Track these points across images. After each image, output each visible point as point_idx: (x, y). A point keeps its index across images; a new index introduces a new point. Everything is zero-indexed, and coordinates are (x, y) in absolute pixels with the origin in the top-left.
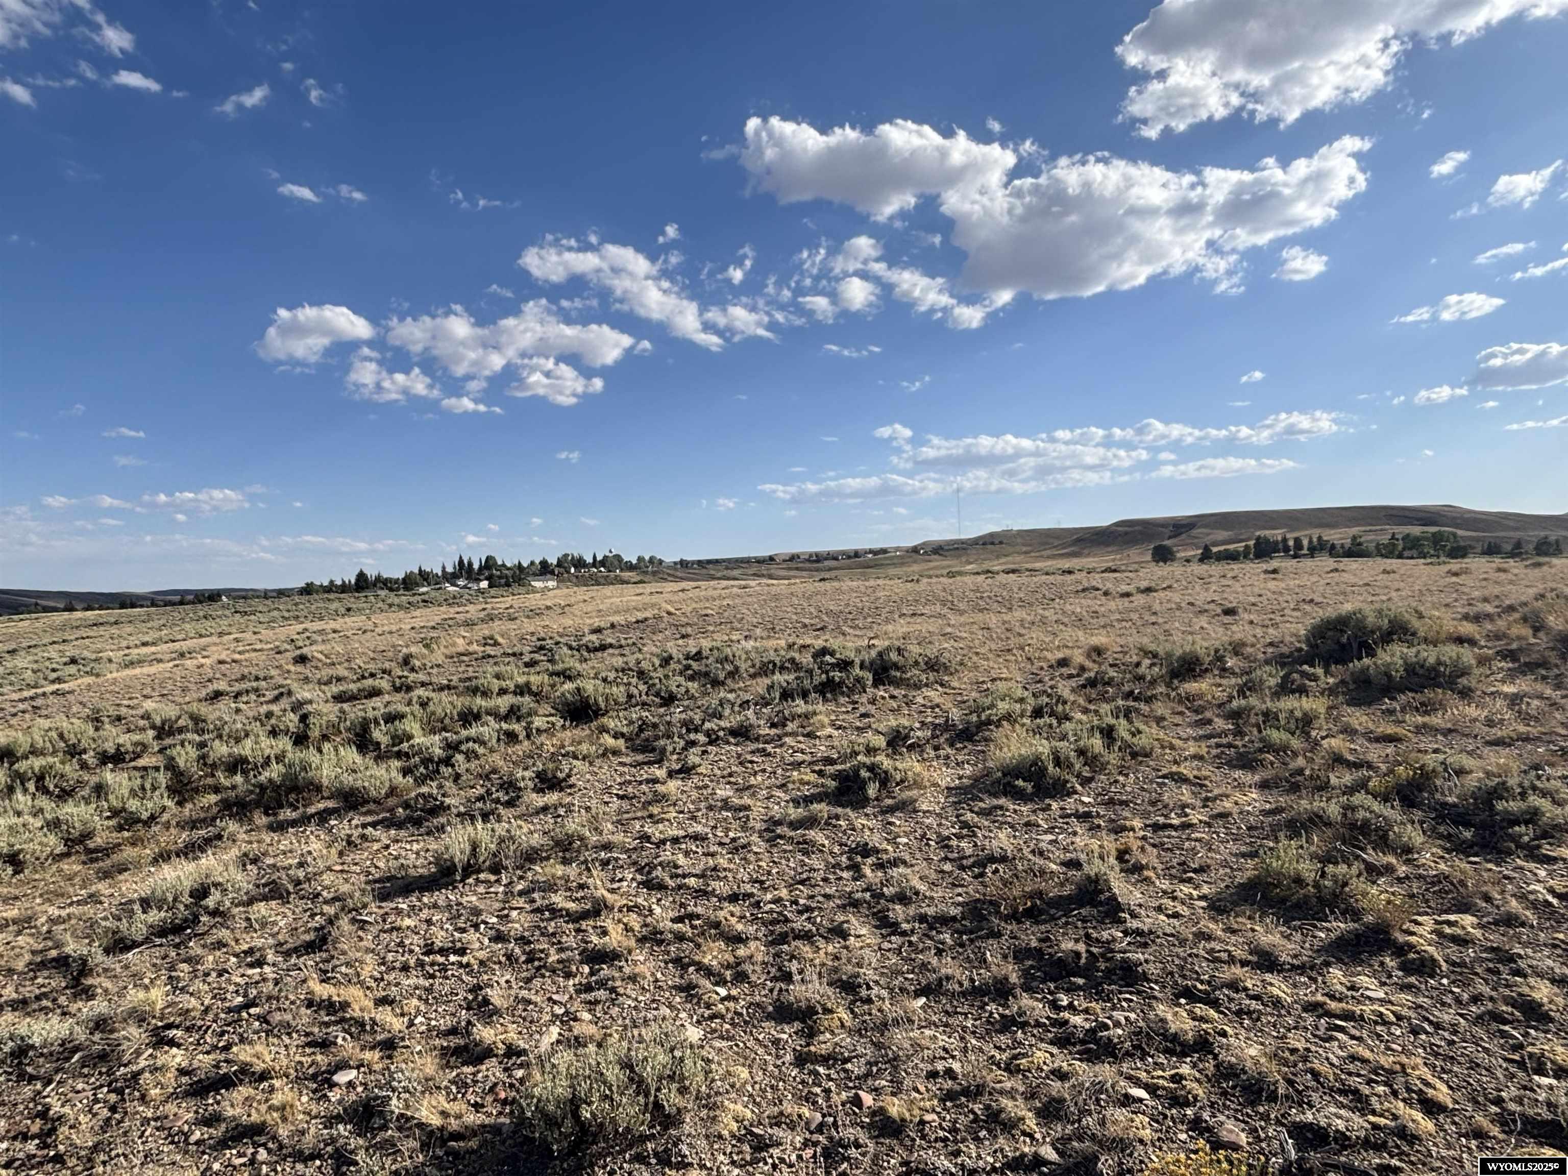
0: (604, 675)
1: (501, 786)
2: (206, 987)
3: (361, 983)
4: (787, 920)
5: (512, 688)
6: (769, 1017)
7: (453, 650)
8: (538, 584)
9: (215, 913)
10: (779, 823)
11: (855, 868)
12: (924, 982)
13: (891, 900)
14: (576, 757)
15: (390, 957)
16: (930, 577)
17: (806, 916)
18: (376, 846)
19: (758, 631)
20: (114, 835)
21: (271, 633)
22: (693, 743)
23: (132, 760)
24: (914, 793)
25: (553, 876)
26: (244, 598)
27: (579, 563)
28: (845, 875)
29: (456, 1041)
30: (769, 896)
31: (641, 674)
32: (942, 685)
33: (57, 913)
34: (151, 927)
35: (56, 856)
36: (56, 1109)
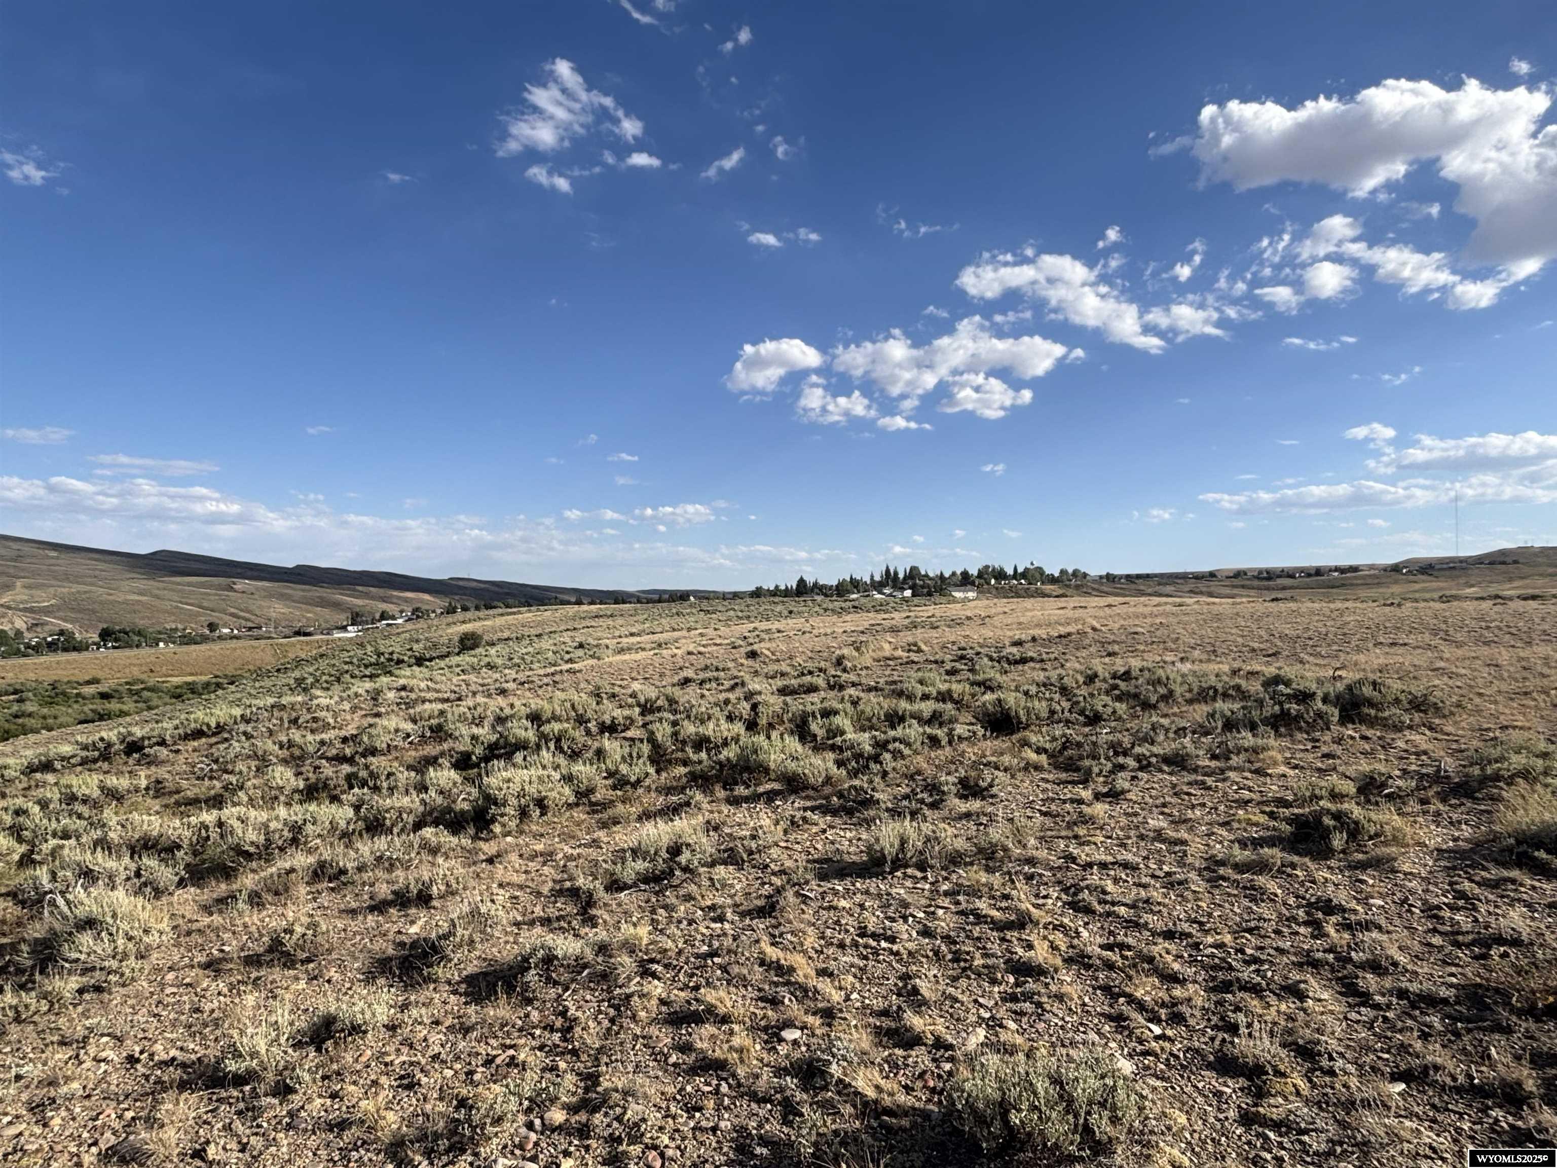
0: (1026, 688)
1: (926, 787)
2: (679, 933)
3: (805, 952)
4: (1231, 968)
5: (935, 694)
6: (1210, 1066)
7: (880, 654)
8: (958, 595)
9: (686, 869)
10: (1222, 863)
11: (1316, 926)
12: (1403, 1067)
13: (1362, 966)
14: (997, 768)
15: (828, 932)
16: (1416, 601)
17: (1253, 967)
18: (815, 829)
19: (1196, 653)
20: (611, 792)
21: (728, 630)
22: (1122, 767)
23: (623, 731)
24: (1393, 850)
25: (978, 881)
26: (707, 598)
27: (1000, 575)
28: (1302, 930)
29: (887, 1023)
30: (1210, 940)
31: (1064, 691)
32: (1431, 729)
33: (570, 851)
34: (638, 873)
35: (569, 805)
36: (572, 1012)
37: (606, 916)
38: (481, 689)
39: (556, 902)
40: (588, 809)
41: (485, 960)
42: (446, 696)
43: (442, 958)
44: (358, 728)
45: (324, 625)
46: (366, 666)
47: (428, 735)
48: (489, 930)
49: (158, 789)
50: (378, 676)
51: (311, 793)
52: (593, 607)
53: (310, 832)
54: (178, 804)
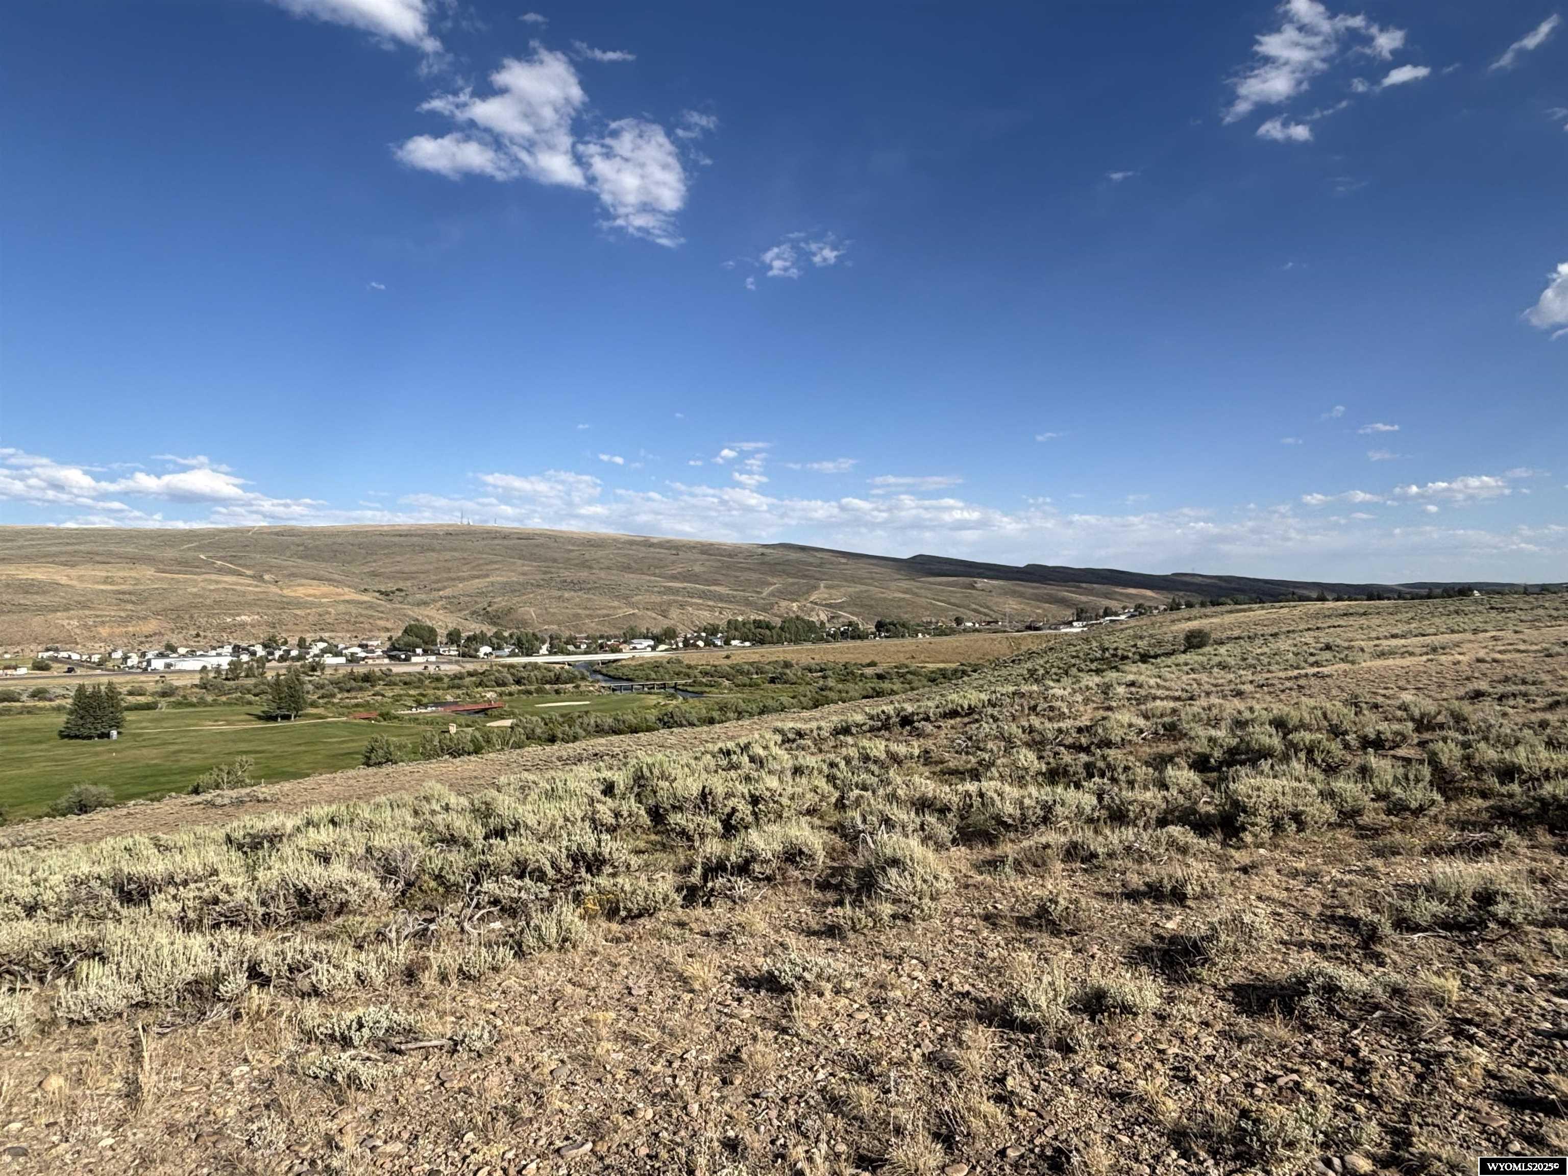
2: (1504, 998)
9: (1505, 923)
20: (1384, 817)
21: (1536, 633)
23: (1391, 748)
26: (1501, 593)
33: (1339, 876)
34: (1434, 915)
35: (1330, 824)
36: (1364, 1052)
37: (1396, 957)
38: (1214, 689)
39: (1328, 929)
40: (1354, 832)
41: (1252, 972)
42: (1177, 694)
43: (1206, 960)
44: (1091, 719)
45: (1052, 621)
46: (1092, 661)
47: (1162, 732)
48: (1254, 942)
49: (926, 757)
50: (1103, 671)
51: (1054, 775)
52: (1339, 603)
53: (1060, 813)
54: (943, 773)
